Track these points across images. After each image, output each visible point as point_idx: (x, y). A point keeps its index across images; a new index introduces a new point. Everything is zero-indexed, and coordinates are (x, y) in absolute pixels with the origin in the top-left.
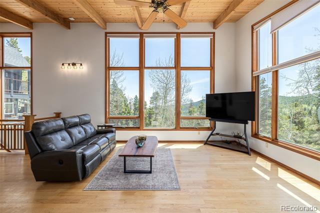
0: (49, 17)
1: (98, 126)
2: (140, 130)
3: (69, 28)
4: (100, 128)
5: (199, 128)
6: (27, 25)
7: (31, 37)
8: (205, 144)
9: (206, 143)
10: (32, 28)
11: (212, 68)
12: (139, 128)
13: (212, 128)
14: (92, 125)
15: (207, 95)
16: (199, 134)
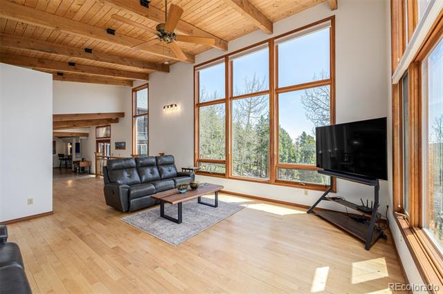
0: (147, 68)
1: (183, 169)
2: (225, 178)
3: (169, 72)
4: (184, 171)
5: (306, 184)
6: (144, 78)
7: (148, 87)
8: (308, 213)
9: (311, 210)
10: (148, 79)
11: (332, 81)
12: (224, 175)
13: (332, 188)
14: (175, 167)
15: (317, 129)
16: (306, 194)
